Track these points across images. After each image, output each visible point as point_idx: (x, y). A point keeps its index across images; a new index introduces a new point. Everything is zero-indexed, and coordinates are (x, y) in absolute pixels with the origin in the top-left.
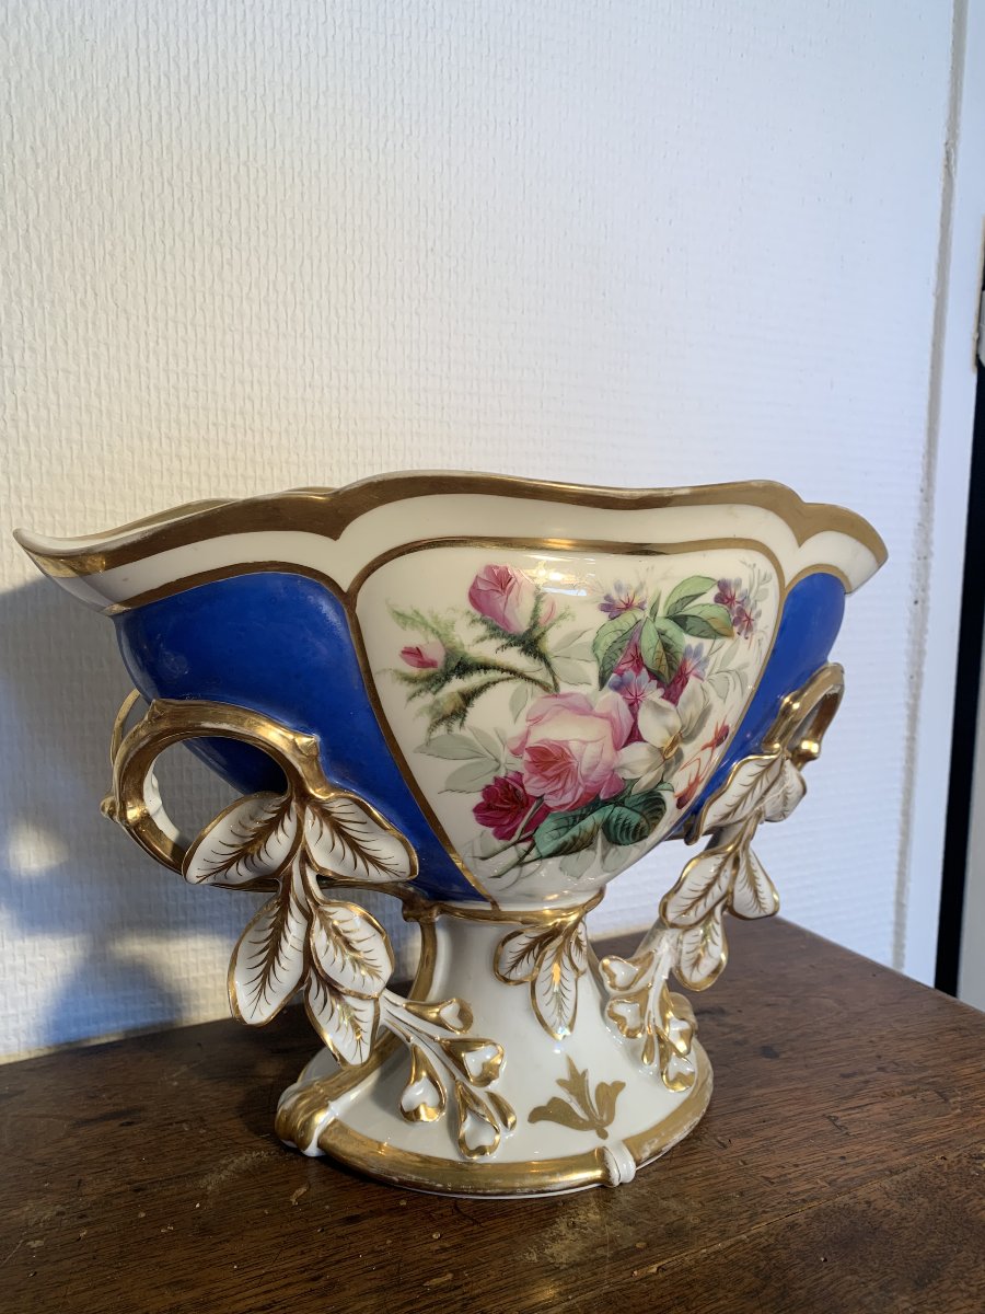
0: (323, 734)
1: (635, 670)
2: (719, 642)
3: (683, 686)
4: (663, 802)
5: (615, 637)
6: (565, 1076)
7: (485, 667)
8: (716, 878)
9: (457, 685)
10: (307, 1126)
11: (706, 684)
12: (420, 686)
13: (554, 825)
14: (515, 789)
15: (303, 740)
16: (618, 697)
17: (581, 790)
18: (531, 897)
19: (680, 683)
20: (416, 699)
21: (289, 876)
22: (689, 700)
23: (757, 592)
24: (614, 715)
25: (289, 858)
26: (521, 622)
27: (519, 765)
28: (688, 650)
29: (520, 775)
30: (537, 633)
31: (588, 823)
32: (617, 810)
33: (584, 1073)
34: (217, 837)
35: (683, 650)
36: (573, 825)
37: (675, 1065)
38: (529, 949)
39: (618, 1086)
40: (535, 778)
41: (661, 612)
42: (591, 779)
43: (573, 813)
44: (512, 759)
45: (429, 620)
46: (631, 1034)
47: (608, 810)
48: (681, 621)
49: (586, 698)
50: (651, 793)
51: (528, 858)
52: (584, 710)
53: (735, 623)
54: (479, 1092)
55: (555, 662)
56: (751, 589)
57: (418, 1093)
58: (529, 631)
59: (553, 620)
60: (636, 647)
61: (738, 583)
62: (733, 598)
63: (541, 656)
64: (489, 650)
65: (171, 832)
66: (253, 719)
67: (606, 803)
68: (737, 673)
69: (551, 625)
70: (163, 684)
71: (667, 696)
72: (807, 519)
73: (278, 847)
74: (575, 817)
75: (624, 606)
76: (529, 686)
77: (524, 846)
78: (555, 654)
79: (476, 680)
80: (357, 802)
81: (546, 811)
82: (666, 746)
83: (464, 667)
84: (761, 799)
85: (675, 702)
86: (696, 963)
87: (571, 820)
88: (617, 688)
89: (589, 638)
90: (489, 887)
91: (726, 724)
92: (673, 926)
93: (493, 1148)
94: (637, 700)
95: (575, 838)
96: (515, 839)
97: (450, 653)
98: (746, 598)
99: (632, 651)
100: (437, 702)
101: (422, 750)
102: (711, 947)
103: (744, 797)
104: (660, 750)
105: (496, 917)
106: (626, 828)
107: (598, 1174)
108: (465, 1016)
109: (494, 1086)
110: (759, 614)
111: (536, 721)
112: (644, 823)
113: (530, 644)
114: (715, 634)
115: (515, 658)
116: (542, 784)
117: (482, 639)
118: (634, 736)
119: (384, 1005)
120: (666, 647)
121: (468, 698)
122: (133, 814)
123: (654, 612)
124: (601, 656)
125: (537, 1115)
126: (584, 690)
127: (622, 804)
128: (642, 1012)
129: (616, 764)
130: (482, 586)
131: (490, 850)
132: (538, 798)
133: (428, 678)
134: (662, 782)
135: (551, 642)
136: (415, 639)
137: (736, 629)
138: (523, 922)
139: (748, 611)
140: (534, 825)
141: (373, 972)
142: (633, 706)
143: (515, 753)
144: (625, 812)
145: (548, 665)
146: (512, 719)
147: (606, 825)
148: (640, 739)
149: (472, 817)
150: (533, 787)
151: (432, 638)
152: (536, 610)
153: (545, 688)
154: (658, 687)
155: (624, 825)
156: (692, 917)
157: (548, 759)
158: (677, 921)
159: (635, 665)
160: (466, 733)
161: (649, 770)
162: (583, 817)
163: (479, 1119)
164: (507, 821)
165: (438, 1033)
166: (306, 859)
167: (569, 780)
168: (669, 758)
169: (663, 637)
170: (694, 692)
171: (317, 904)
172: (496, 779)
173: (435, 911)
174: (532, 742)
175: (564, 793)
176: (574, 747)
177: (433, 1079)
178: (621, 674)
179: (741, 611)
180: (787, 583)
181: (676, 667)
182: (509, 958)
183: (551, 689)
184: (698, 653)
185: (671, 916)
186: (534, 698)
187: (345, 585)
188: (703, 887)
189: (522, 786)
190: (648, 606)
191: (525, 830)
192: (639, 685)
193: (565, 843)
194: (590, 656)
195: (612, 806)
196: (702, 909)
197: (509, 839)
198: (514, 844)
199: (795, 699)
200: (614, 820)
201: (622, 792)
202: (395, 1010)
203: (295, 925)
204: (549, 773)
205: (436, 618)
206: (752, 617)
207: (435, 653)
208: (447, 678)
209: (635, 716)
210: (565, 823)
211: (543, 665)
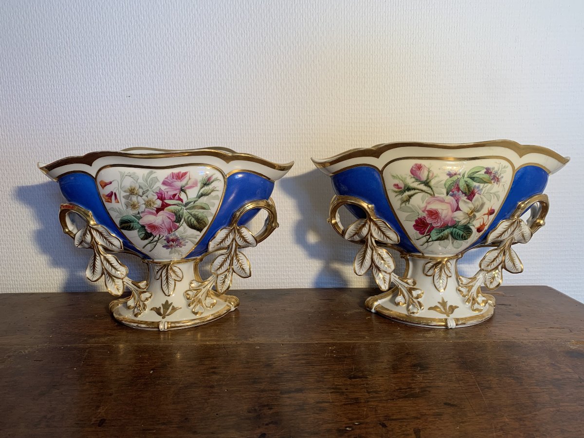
0: (375, 205)
1: (457, 191)
2: (486, 185)
3: (474, 196)
4: (471, 229)
5: (451, 182)
6: (441, 301)
7: (414, 189)
9: (407, 193)
10: (372, 304)
11: (482, 196)
12: (398, 193)
13: (436, 232)
14: (424, 221)
15: (370, 206)
16: (452, 198)
17: (442, 223)
18: (432, 252)
20: (397, 197)
21: (367, 239)
22: (476, 201)
23: (501, 171)
24: (451, 203)
25: (367, 234)
26: (424, 178)
27: (425, 214)
28: (475, 187)
29: (425, 217)
30: (428, 181)
31: (446, 232)
32: (455, 229)
33: (446, 302)
34: (352, 229)
35: (473, 186)
36: (441, 232)
37: (476, 306)
38: (432, 267)
39: (456, 307)
40: (429, 218)
41: (466, 176)
42: (446, 219)
44: (422, 213)
45: (400, 177)
46: (464, 296)
47: (452, 229)
48: (473, 179)
49: (443, 198)
50: (466, 225)
51: (429, 240)
52: (442, 201)
53: (492, 179)
54: (415, 300)
55: (434, 188)
56: (498, 170)
57: (400, 299)
58: (426, 180)
59: (434, 177)
60: (458, 185)
61: (493, 168)
62: (491, 173)
63: (430, 187)
64: (415, 185)
65: (342, 228)
66: (359, 200)
67: (451, 227)
68: (494, 194)
69: (433, 179)
70: (341, 192)
71: (468, 199)
72: (522, 150)
73: (365, 231)
74: (441, 230)
75: (454, 174)
76: (427, 194)
77: (428, 237)
78: (434, 186)
79: (412, 192)
80: (383, 222)
81: (433, 228)
82: (469, 213)
83: (409, 189)
84: (512, 233)
85: (471, 200)
86: (491, 283)
88: (452, 196)
89: (443, 182)
90: (420, 248)
91: (492, 208)
92: (483, 270)
93: (417, 313)
94: (458, 199)
95: (442, 236)
96: (425, 235)
97: (405, 185)
98: (496, 172)
99: (456, 186)
100: (402, 198)
101: (399, 209)
102: (496, 278)
103: (504, 232)
104: (467, 214)
105: (424, 257)
106: (458, 235)
107: (444, 324)
108: (414, 283)
109: (419, 300)
110: (502, 177)
111: (429, 203)
112: (465, 235)
113: (427, 183)
114: (485, 182)
115: (422, 187)
116: (431, 220)
117: (414, 182)
118: (458, 209)
119: (392, 277)
120: (467, 185)
121: (410, 197)
122: (333, 222)
123: (463, 176)
124: (447, 187)
125: (430, 309)
126: (442, 196)
127: (456, 227)
128: (469, 291)
129: (453, 216)
130: (414, 169)
131: (419, 238)
132: (430, 224)
133: (400, 192)
134: (469, 223)
135: (432, 183)
136: (397, 182)
137: (493, 181)
138: (430, 259)
139: (497, 176)
140: (430, 231)
141: (389, 267)
142: (457, 201)
143: (423, 211)
144: (458, 231)
145: (432, 189)
146: (422, 203)
147: (452, 233)
148: (460, 210)
149: (413, 228)
150: (429, 221)
151: (401, 182)
152: (428, 175)
153: (431, 195)
154: (465, 196)
155: (457, 234)
156: (489, 268)
157: (433, 214)
158: (485, 269)
160: (410, 206)
161: (464, 219)
162: (444, 230)
163: (414, 306)
164: (422, 230)
165: (406, 285)
166: (371, 235)
167: (439, 219)
168: (471, 216)
169: (466, 183)
170: (478, 198)
171: (374, 247)
172: (419, 218)
173: (408, 255)
174: (428, 208)
175: (438, 223)
176: (440, 211)
177: (404, 296)
178: (453, 192)
179: (495, 176)
180: (516, 169)
181: (471, 191)
182: (427, 269)
183: (433, 195)
184: (478, 187)
185: (482, 267)
186: (428, 198)
187: (380, 169)
188: (493, 259)
189: (426, 220)
191: (427, 233)
192: (459, 195)
193: (439, 237)
194: (444, 187)
196: (493, 266)
197: (423, 234)
199: (522, 203)
200: (454, 232)
201: (456, 224)
202: (395, 278)
203: (369, 251)
204: (433, 217)
205: (402, 177)
206: (499, 178)
207: (402, 185)
208: (405, 192)
209: (458, 203)
210: (439, 231)
211: (430, 189)
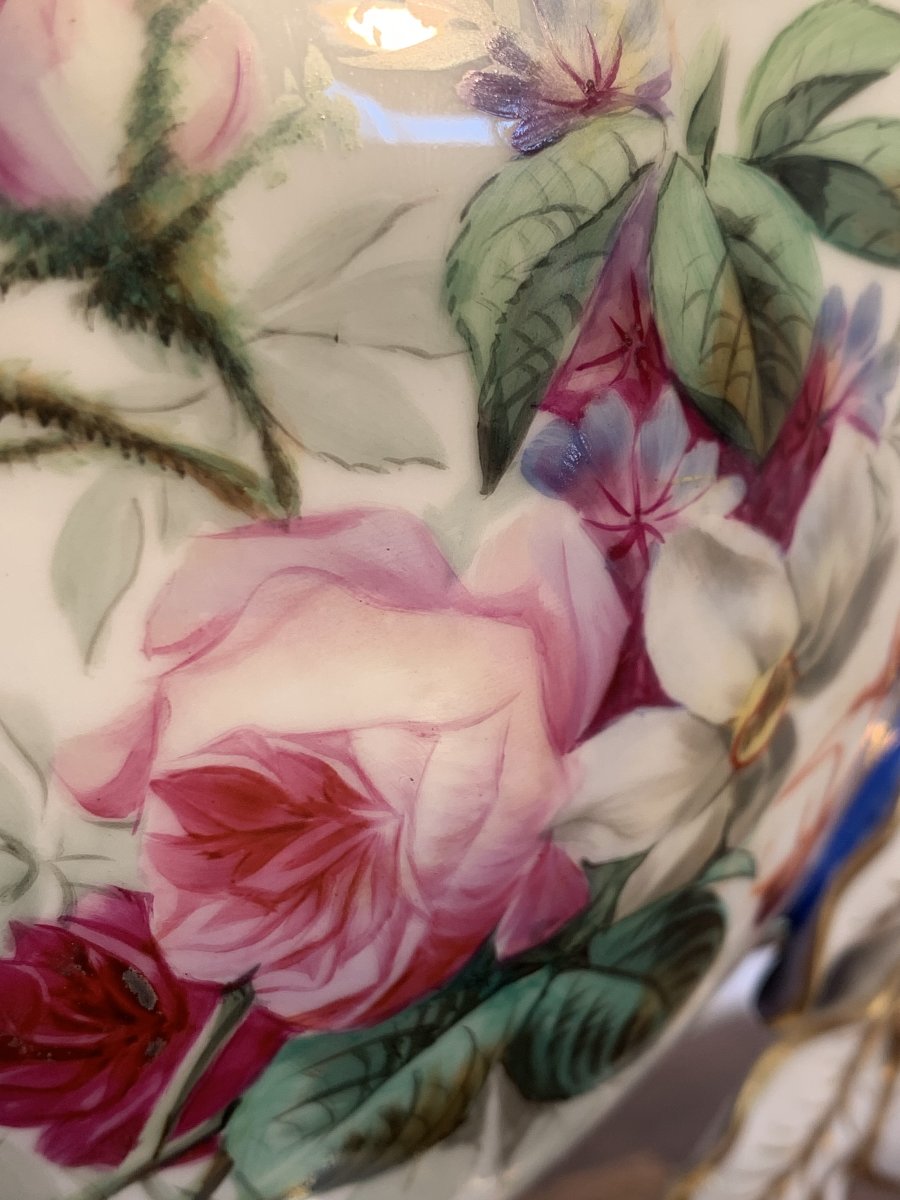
1: (630, 396)
3: (813, 464)
4: (719, 922)
5: (543, 240)
8: (838, 1106)
11: (885, 457)
13: (302, 1085)
14: (118, 966)
16: (559, 520)
17: (414, 933)
19: (801, 456)
22: (830, 523)
24: (550, 600)
26: (77, 148)
27: (128, 857)
28: (831, 318)
29: (133, 901)
30: (164, 209)
31: (449, 1055)
32: (562, 986)
35: (814, 309)
36: (387, 1073)
40: (209, 909)
41: (731, 139)
42: (454, 881)
43: (386, 1028)
44: (85, 833)
47: (524, 996)
48: (803, 182)
49: (424, 533)
50: (683, 897)
52: (416, 584)
55: (270, 361)
58: (125, 198)
59: (247, 144)
60: (637, 291)
63: (197, 331)
67: (518, 967)
69: (237, 171)
71: (753, 509)
74: (391, 1043)
75: (577, 94)
76: (147, 485)
77: (188, 1175)
78: (268, 318)
81: (266, 1038)
82: (745, 713)
85: (779, 530)
87: (378, 1056)
88: (554, 479)
89: (426, 238)
94: (639, 529)
95: (399, 1114)
96: (140, 1154)
99: (615, 309)
104: (724, 732)
111: (192, 648)
113: (132, 265)
115: (57, 340)
116: (242, 929)
118: (630, 683)
120: (754, 294)
123: (701, 134)
124: (483, 326)
126: (409, 494)
127: (580, 960)
129: (560, 805)
132: (225, 990)
134: (721, 851)
135: (239, 259)
140: (216, 1096)
142: (626, 558)
143: (102, 807)
144: (591, 987)
145: (236, 374)
146: (70, 654)
147: (516, 1048)
148: (653, 696)
150: (200, 945)
152: (151, 88)
153: (228, 488)
154: (723, 470)
155: (584, 1030)
157: (263, 820)
159: (632, 373)
161: (682, 814)
162: (426, 1037)
164: (92, 1100)
167: (363, 898)
168: (753, 759)
169: (739, 249)
170: (846, 491)
172: (21, 931)
174: (183, 748)
175: (343, 955)
176: (379, 753)
178: (572, 415)
181: (790, 386)
183: (255, 493)
184: (863, 326)
186: (173, 541)
189: (151, 949)
190: (677, 102)
191: (177, 1122)
192: (649, 463)
193: (355, 1142)
194: (435, 331)
195: (541, 976)
197: (117, 1158)
198: (143, 1174)
200: (550, 1022)
201: (580, 919)
204: (273, 877)
209: (632, 599)
210: (353, 1069)
211: (209, 377)
